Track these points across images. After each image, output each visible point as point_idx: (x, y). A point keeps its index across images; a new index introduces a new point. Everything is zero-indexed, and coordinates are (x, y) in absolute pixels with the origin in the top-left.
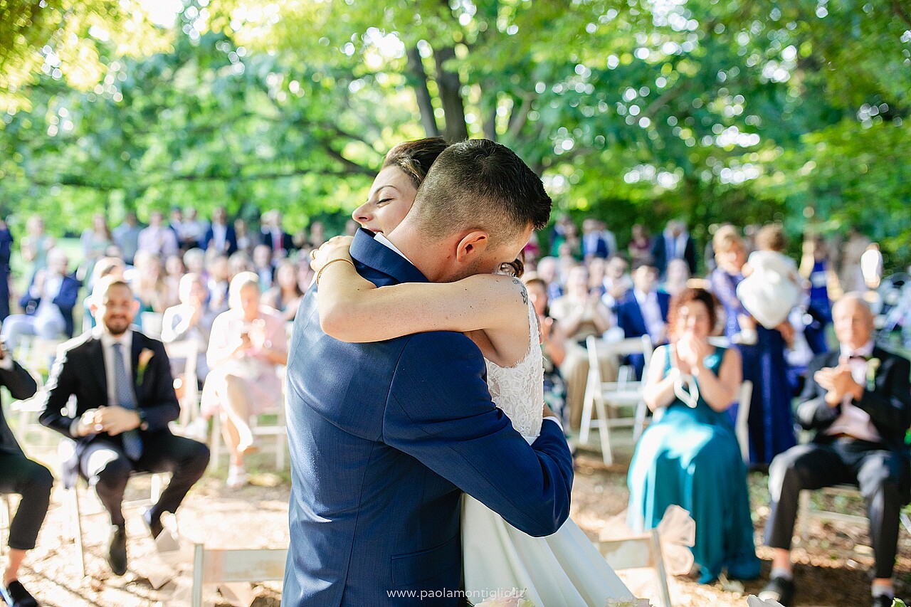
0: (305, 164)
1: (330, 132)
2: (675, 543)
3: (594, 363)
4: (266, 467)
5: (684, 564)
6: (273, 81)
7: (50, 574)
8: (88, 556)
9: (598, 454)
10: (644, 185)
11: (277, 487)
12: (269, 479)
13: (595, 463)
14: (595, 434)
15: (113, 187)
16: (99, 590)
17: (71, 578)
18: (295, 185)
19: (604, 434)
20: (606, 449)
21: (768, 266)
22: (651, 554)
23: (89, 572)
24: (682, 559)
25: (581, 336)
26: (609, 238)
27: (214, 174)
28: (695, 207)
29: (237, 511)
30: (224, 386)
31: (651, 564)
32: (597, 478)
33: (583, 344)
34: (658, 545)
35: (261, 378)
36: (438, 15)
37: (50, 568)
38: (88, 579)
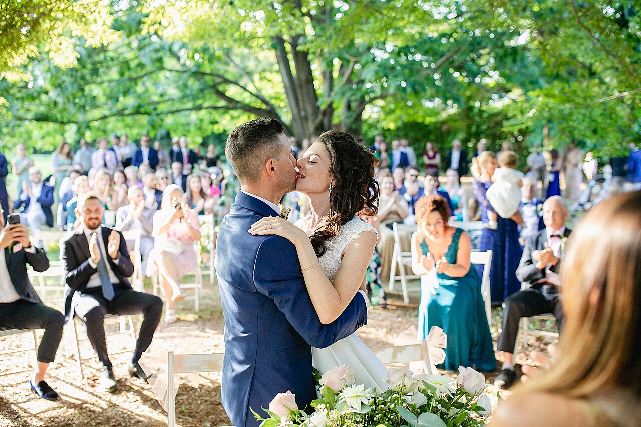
0: (199, 102)
1: (218, 80)
2: (436, 347)
3: (397, 239)
4: (188, 309)
5: (440, 359)
6: (183, 53)
7: (61, 377)
8: (83, 366)
9: (400, 297)
10: (434, 112)
11: (196, 322)
12: (191, 317)
13: (398, 303)
14: (398, 284)
15: (69, 122)
16: (93, 386)
17: (75, 379)
18: (194, 116)
19: (403, 283)
20: (405, 294)
21: (505, 178)
22: (422, 353)
23: (85, 376)
24: (440, 356)
25: (389, 222)
26: (410, 151)
27: (138, 111)
28: (469, 127)
29: (173, 337)
30: (160, 259)
31: (422, 359)
32: (399, 312)
33: (390, 226)
34: (426, 348)
35: (183, 253)
36: (294, 15)
37: (61, 373)
38: (85, 380)
